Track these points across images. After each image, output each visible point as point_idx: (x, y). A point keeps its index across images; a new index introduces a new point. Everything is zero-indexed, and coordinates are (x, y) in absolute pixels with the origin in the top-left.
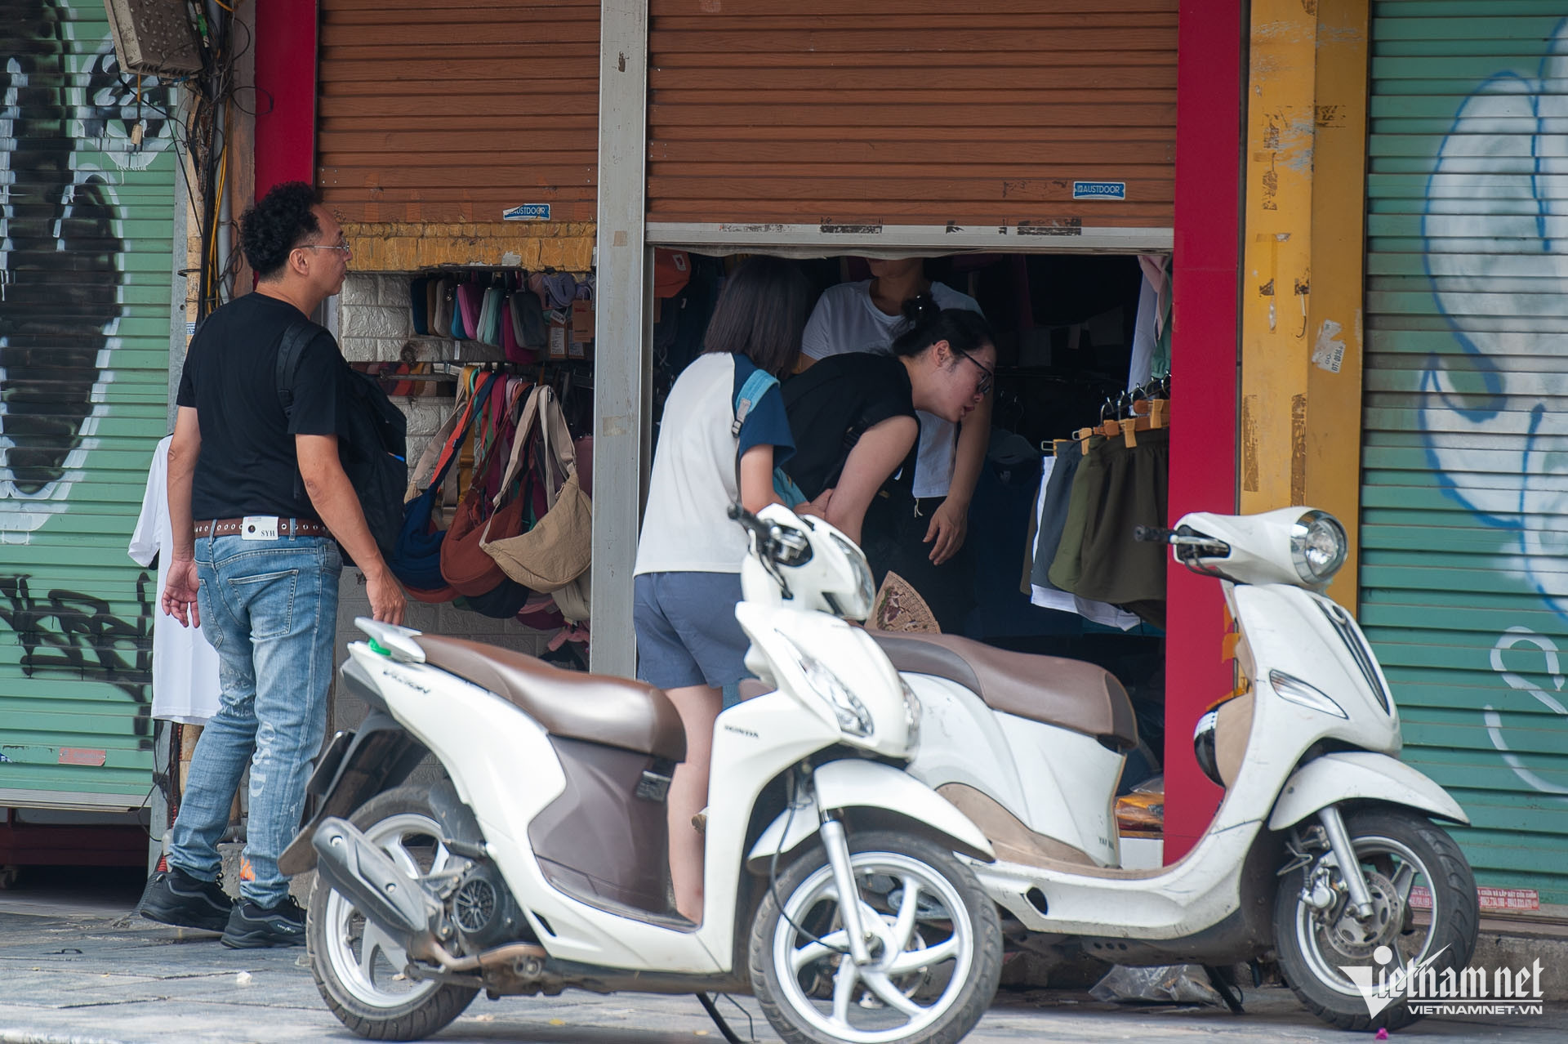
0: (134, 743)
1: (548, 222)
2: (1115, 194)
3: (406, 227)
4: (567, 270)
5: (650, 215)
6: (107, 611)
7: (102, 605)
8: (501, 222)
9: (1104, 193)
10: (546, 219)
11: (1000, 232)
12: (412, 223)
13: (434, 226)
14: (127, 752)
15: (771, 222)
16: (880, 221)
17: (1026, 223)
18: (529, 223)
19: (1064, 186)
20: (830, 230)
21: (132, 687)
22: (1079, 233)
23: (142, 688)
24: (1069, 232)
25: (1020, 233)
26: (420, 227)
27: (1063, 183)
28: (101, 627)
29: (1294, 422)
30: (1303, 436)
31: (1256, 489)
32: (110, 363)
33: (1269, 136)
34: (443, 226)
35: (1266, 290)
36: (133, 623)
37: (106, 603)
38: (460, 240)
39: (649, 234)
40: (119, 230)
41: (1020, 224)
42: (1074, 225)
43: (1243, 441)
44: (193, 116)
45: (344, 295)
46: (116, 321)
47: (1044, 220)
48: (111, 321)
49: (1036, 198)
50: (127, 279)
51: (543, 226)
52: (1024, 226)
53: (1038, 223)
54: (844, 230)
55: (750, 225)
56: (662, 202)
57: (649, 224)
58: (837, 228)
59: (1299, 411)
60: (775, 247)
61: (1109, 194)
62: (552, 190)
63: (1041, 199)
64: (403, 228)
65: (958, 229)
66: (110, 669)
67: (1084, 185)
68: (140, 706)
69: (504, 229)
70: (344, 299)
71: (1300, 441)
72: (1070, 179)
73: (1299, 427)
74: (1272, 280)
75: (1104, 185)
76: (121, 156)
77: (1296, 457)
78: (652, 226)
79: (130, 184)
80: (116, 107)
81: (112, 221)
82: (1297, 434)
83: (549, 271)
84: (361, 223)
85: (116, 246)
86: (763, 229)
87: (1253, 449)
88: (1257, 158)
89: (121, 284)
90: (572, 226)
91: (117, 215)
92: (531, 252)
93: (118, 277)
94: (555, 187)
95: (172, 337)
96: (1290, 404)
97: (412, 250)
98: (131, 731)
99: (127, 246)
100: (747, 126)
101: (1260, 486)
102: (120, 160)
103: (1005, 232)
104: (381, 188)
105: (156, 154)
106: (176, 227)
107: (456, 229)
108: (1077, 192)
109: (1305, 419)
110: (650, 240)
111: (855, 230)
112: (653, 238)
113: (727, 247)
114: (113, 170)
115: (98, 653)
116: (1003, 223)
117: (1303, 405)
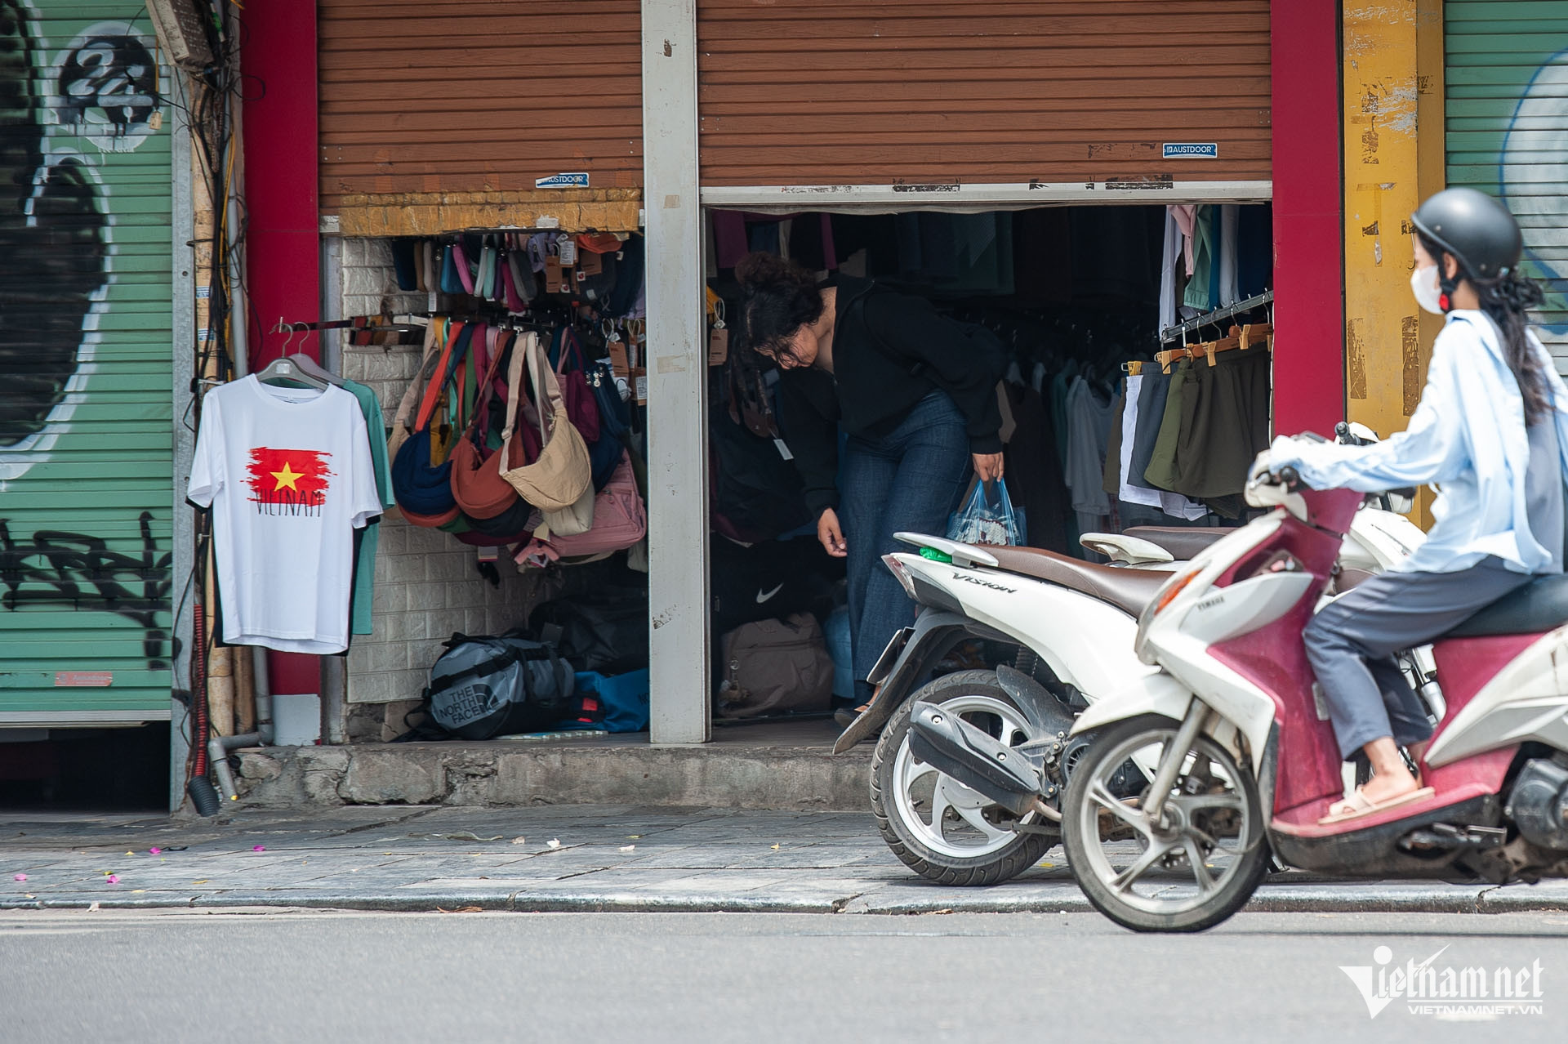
0: (144, 663)
1: (586, 189)
2: (1208, 153)
3: (420, 196)
4: (610, 230)
5: (703, 180)
6: (103, 547)
7: (97, 543)
8: (531, 190)
9: (1195, 153)
10: (584, 186)
11: (1087, 188)
12: (427, 193)
13: (454, 194)
14: (139, 672)
15: (840, 184)
16: (959, 180)
17: (1115, 180)
18: (563, 190)
19: (1152, 147)
20: (905, 189)
21: (141, 614)
22: (1171, 187)
23: (151, 615)
24: (1160, 186)
25: (1107, 188)
26: (437, 196)
27: (1152, 145)
28: (99, 562)
29: (1404, 340)
30: (1416, 351)
31: (1364, 397)
32: (99, 326)
33: (1367, 102)
34: (464, 195)
35: (1371, 231)
36: (139, 557)
37: (101, 540)
38: (488, 207)
39: (703, 198)
40: (104, 206)
41: (1108, 180)
42: (1166, 179)
43: (1348, 357)
44: (199, 103)
45: (344, 258)
46: (105, 288)
47: (1133, 176)
48: (98, 288)
49: (1123, 158)
50: (114, 250)
51: (579, 192)
52: (1112, 181)
53: (1127, 179)
54: (918, 189)
55: (815, 187)
56: (714, 169)
57: (703, 188)
58: (911, 187)
59: (1411, 330)
60: (838, 205)
61: (1201, 153)
62: (587, 161)
63: (1129, 159)
64: (418, 197)
65: (1041, 186)
66: (112, 599)
67: (1173, 146)
68: (148, 630)
69: (534, 196)
70: (345, 262)
71: (1412, 355)
72: (1159, 141)
73: (1411, 344)
74: (1376, 223)
75: (1195, 146)
76: (103, 139)
77: (1408, 369)
78: (706, 190)
79: (114, 164)
80: (95, 96)
81: (95, 199)
82: (1409, 350)
83: (591, 231)
84: (369, 194)
85: (99, 220)
86: (830, 190)
87: (1360, 363)
88: (1355, 120)
89: (108, 255)
90: (611, 192)
91: (98, 193)
92: (570, 216)
93: (101, 248)
94: (591, 158)
95: (175, 301)
96: (1400, 326)
97: (434, 217)
98: (141, 652)
99: (112, 220)
100: (807, 102)
101: (1368, 393)
102: (104, 144)
103: (1093, 188)
104: (390, 163)
105: (145, 137)
106: (174, 202)
107: (479, 197)
108: (1169, 151)
109: (1417, 337)
110: (704, 202)
111: (932, 188)
112: (707, 201)
113: (787, 206)
114: (95, 153)
115: (99, 586)
116: (1091, 179)
117: (1415, 325)
